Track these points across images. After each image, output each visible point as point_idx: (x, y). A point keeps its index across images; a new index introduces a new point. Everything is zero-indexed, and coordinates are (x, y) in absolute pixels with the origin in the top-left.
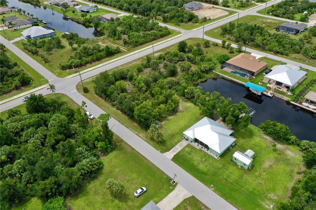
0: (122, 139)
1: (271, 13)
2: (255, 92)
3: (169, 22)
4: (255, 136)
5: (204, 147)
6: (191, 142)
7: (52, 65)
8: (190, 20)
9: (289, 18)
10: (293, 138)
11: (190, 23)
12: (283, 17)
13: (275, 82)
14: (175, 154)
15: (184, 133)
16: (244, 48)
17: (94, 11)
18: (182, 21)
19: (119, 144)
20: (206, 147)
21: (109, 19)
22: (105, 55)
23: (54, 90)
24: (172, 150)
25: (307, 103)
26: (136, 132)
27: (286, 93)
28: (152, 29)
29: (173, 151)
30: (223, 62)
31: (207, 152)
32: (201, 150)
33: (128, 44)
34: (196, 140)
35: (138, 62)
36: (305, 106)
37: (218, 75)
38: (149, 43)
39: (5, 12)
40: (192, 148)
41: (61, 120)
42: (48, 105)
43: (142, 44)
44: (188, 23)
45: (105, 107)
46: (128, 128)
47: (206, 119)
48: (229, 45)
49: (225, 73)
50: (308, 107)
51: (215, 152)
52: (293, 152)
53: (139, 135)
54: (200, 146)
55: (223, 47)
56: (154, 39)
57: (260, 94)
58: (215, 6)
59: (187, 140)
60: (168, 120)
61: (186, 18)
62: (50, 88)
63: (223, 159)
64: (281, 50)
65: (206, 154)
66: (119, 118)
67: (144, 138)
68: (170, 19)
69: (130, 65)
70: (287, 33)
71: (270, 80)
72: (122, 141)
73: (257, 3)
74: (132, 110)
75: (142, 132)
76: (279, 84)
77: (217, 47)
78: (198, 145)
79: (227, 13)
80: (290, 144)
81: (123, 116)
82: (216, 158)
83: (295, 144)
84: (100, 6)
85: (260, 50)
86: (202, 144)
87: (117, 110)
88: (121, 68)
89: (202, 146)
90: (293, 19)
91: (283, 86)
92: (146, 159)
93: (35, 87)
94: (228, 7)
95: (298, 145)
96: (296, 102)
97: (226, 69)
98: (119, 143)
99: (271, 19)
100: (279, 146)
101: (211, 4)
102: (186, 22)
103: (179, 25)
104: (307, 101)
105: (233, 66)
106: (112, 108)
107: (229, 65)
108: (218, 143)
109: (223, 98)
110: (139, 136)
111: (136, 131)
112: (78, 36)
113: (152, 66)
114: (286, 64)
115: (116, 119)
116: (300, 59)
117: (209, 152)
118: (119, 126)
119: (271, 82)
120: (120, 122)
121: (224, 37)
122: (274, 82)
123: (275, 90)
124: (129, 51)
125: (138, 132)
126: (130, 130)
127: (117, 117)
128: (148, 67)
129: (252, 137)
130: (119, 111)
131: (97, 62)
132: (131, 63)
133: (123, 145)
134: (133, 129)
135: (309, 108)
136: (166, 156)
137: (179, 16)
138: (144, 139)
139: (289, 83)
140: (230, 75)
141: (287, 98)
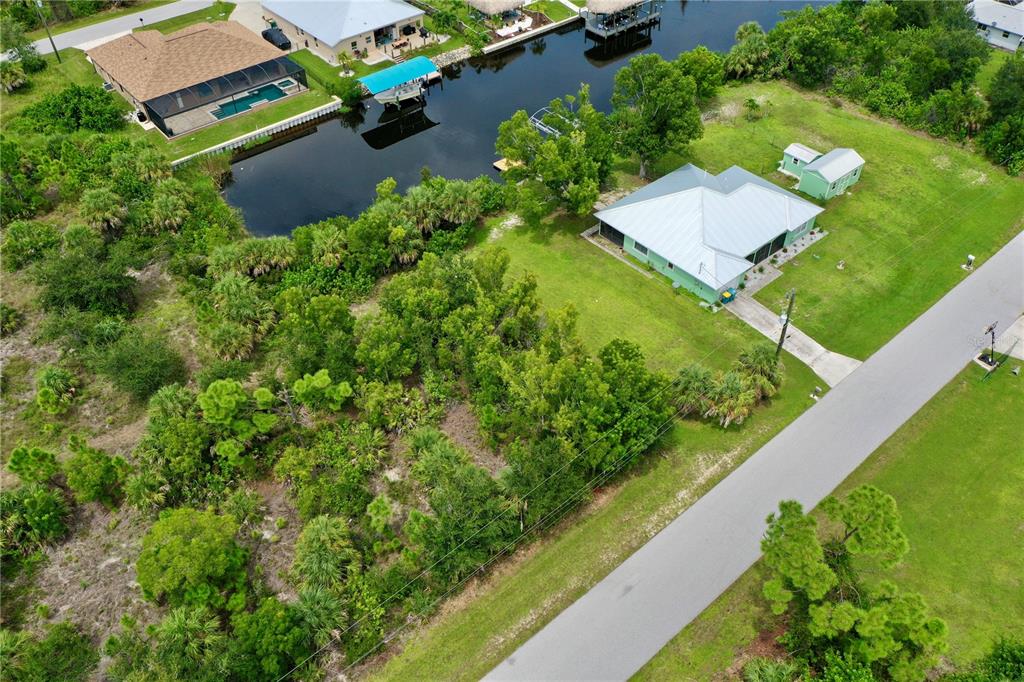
6: (742, 286)
13: (373, 39)
14: (820, 349)
20: (779, 243)
26: (683, 494)
27: (435, 45)
29: (809, 351)
32: (789, 266)
36: (516, 34)
40: (778, 291)
46: (645, 539)
49: (202, 136)
50: (521, 31)
53: (701, 480)
54: (766, 265)
65: (809, 258)
67: (727, 458)
71: (354, 44)
75: (675, 464)
78: (761, 270)
89: (769, 260)
105: (183, 92)
107: (163, 104)
110: (712, 483)
111: (670, 494)
117: (793, 250)
119: (361, 48)
120: (581, 592)
122: (368, 40)
125: (678, 484)
126: (660, 526)
127: (513, 615)
134: (655, 509)
135: (526, 30)
138: (740, 460)
140: (235, 125)
141: (461, 50)
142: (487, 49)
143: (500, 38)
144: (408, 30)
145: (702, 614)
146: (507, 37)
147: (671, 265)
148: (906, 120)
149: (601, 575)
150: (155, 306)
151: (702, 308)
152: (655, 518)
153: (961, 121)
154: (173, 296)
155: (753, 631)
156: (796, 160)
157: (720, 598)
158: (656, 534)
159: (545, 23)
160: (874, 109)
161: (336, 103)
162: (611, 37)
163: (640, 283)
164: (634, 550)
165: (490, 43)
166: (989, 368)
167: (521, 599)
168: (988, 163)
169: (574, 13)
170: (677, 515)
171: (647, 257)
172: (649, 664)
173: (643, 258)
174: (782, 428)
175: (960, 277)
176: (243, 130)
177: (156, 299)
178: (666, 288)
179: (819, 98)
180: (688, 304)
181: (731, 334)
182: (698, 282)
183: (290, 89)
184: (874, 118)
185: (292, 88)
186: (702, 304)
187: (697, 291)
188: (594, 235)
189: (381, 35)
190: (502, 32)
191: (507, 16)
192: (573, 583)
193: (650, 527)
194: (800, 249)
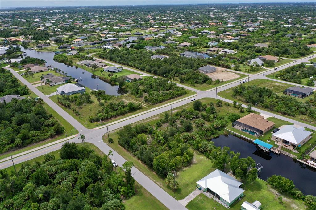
1: (279, 78)
2: (264, 149)
3: (186, 83)
4: (263, 189)
5: (215, 197)
6: (204, 191)
7: (81, 118)
8: (204, 82)
9: (296, 82)
10: (298, 192)
11: (205, 84)
12: (291, 81)
13: (282, 140)
14: (188, 202)
15: (197, 182)
16: (253, 109)
17: (119, 71)
18: (197, 83)
19: (139, 190)
20: (217, 196)
21: (133, 79)
22: (128, 111)
23: (84, 139)
24: (186, 198)
25: (312, 161)
26: (154, 180)
27: (292, 151)
28: (170, 89)
29: (188, 199)
30: (234, 120)
31: (218, 201)
32: (212, 199)
33: (149, 101)
34: (208, 190)
35: (157, 118)
36: (311, 164)
37: (230, 132)
38: (167, 101)
39: (43, 71)
40: (204, 197)
41: (91, 166)
42: (79, 152)
43: (161, 102)
44: (203, 84)
45: (127, 156)
46: (147, 176)
47: (217, 171)
48: (240, 105)
49: (236, 130)
50: (313, 165)
51: (226, 201)
52: (298, 206)
53: (157, 183)
54: (212, 196)
55: (235, 107)
56: (172, 98)
57: (268, 151)
58: (227, 70)
59: (200, 189)
60: (183, 171)
61: (200, 80)
62: (81, 137)
63: (232, 208)
64: (288, 111)
65: (217, 204)
66: (139, 167)
67: (161, 186)
68: (186, 81)
69: (150, 120)
70: (294, 96)
71: (277, 138)
72: (141, 187)
73: (266, 68)
74: (151, 160)
75: (160, 180)
76: (285, 142)
77: (228, 107)
78: (210, 195)
79: (239, 76)
80: (295, 198)
81: (143, 165)
82: (227, 207)
83: (300, 199)
84: (124, 67)
85: (269, 111)
86: (213, 193)
87: (137, 160)
88: (142, 122)
89: (213, 196)
90: (300, 83)
91: (289, 144)
92: (163, 204)
93: (67, 136)
94: (240, 70)
95: (303, 199)
96: (302, 160)
97: (236, 127)
99: (280, 83)
100: (285, 199)
101: (224, 67)
102: (201, 84)
103: (195, 86)
104: (312, 159)
105: (244, 124)
106: (133, 158)
107: (240, 123)
108: (229, 193)
109: (233, 152)
110: (157, 184)
111: (155, 179)
112: (105, 93)
113: (170, 122)
114: (293, 124)
115: (136, 168)
116: (306, 120)
117: (220, 202)
119: (278, 140)
120: (140, 170)
121: (235, 98)
123: (282, 148)
124: (150, 107)
126: (149, 178)
127: (137, 165)
128: (166, 123)
129: (260, 190)
130: (140, 161)
131: (121, 117)
132: (151, 119)
133: (143, 191)
134: (152, 177)
135: (315, 165)
136: (181, 203)
137: (194, 79)
139: (295, 142)
140: (240, 132)
142: (298, 160)
143: (306, 161)
190: (309, 161)
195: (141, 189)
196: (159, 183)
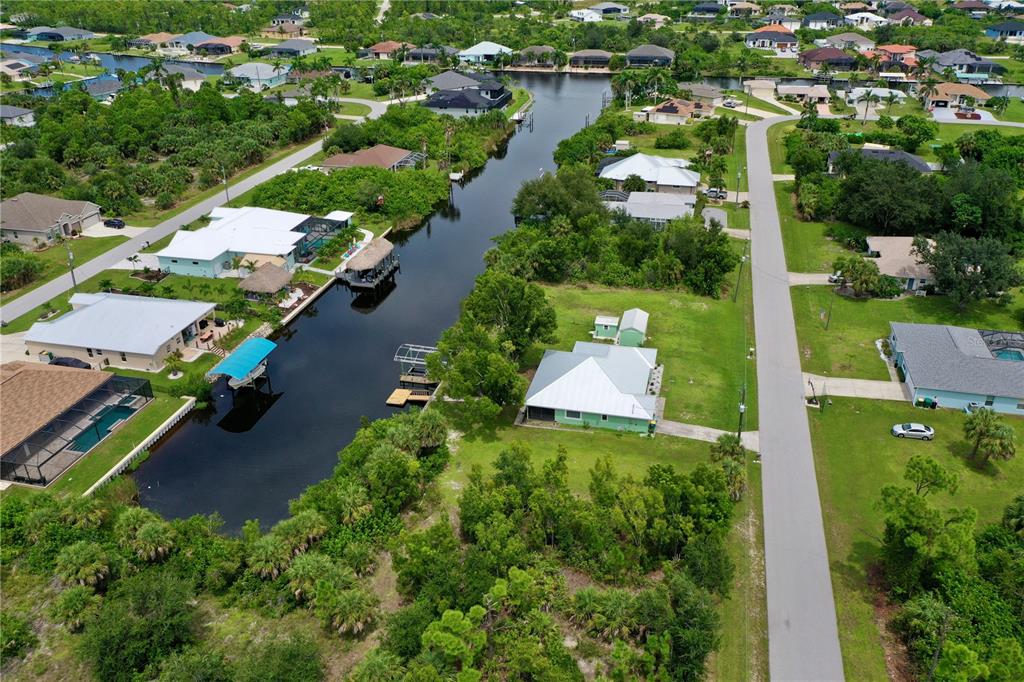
0: (831, 569)
13: (182, 339)
19: (857, 566)
26: (753, 553)
36: (297, 303)
46: (763, 591)
49: (79, 476)
50: (300, 301)
53: (753, 540)
67: (752, 519)
71: (168, 348)
72: (835, 566)
98: (851, 568)
110: (760, 538)
118: (787, 623)
125: (743, 548)
126: (762, 578)
138: (760, 517)
140: (107, 451)
141: (262, 327)
142: (284, 321)
143: (288, 310)
144: (203, 324)
145: (837, 613)
146: (293, 308)
147: (605, 417)
148: (635, 285)
149: (764, 625)
150: (210, 629)
151: (643, 437)
152: (753, 575)
153: (669, 275)
154: (219, 614)
155: (867, 605)
156: (606, 326)
157: (835, 597)
158: (765, 583)
159: (314, 289)
160: (610, 283)
161: (189, 402)
162: (377, 286)
163: (591, 439)
164: (764, 599)
165: (284, 316)
166: (818, 406)
167: (736, 669)
168: (698, 297)
169: (332, 277)
170: (764, 567)
171: (580, 419)
172: (844, 657)
173: (579, 421)
174: (761, 487)
175: (753, 364)
176: (119, 454)
177: (203, 622)
178: (609, 434)
179: (570, 286)
180: (632, 439)
181: (676, 447)
182: (631, 420)
183: (135, 404)
184: (613, 289)
185: (138, 403)
186: (642, 435)
187: (633, 428)
188: (524, 421)
189: (186, 334)
190: (286, 305)
191: (283, 292)
192: (753, 639)
193: (757, 581)
194: (660, 380)
195: (846, 563)
196: (751, 533)
